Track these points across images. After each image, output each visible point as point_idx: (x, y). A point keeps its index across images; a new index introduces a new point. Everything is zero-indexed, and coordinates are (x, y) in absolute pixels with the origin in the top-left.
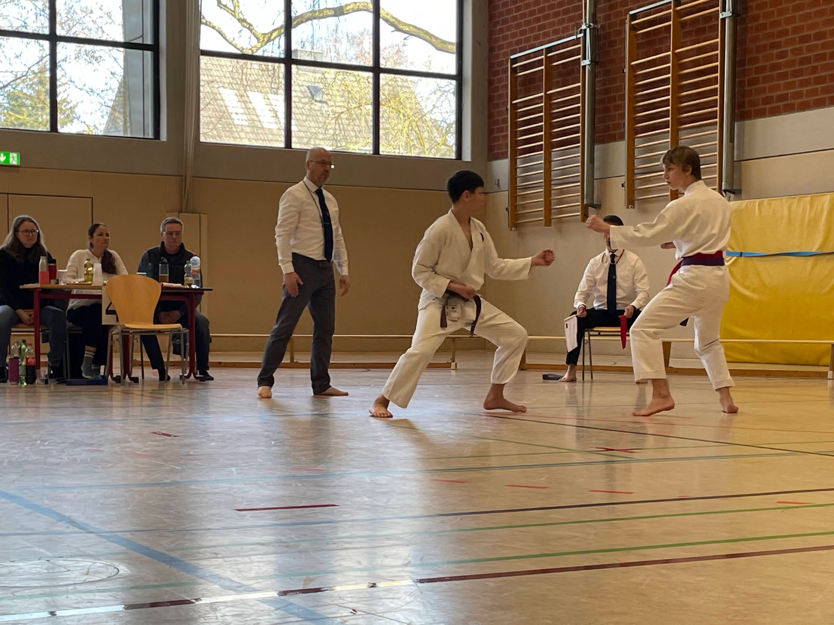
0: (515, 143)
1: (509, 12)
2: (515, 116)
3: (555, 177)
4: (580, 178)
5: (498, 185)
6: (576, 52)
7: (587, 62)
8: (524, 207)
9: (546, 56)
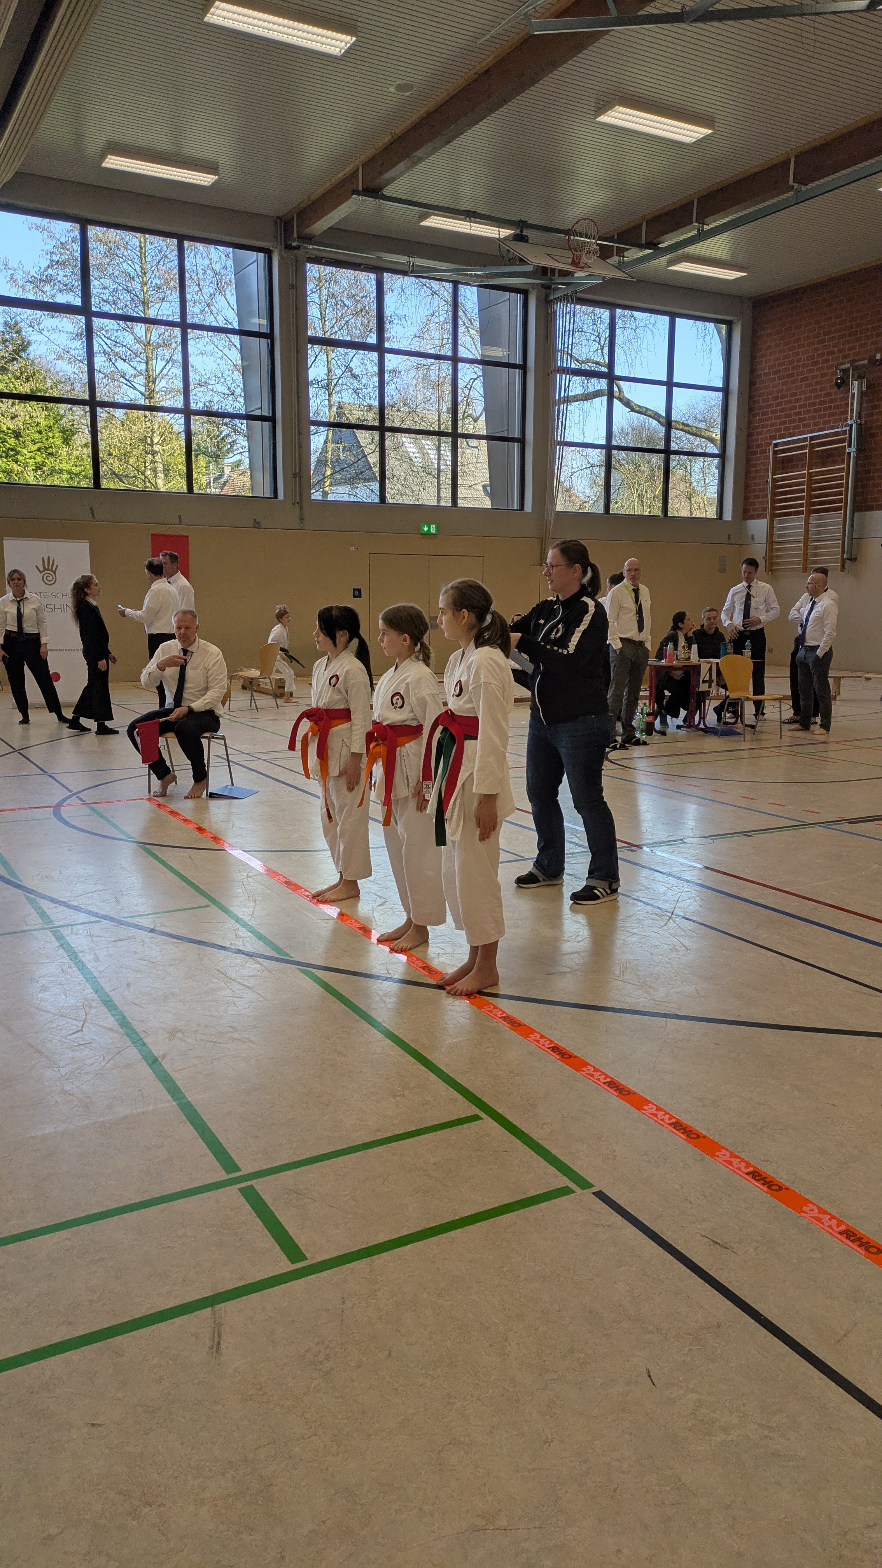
0: (774, 508)
1: (768, 406)
2: (775, 487)
3: (812, 536)
4: (841, 538)
5: (753, 539)
6: (843, 441)
7: (853, 449)
8: (778, 557)
9: (810, 444)
